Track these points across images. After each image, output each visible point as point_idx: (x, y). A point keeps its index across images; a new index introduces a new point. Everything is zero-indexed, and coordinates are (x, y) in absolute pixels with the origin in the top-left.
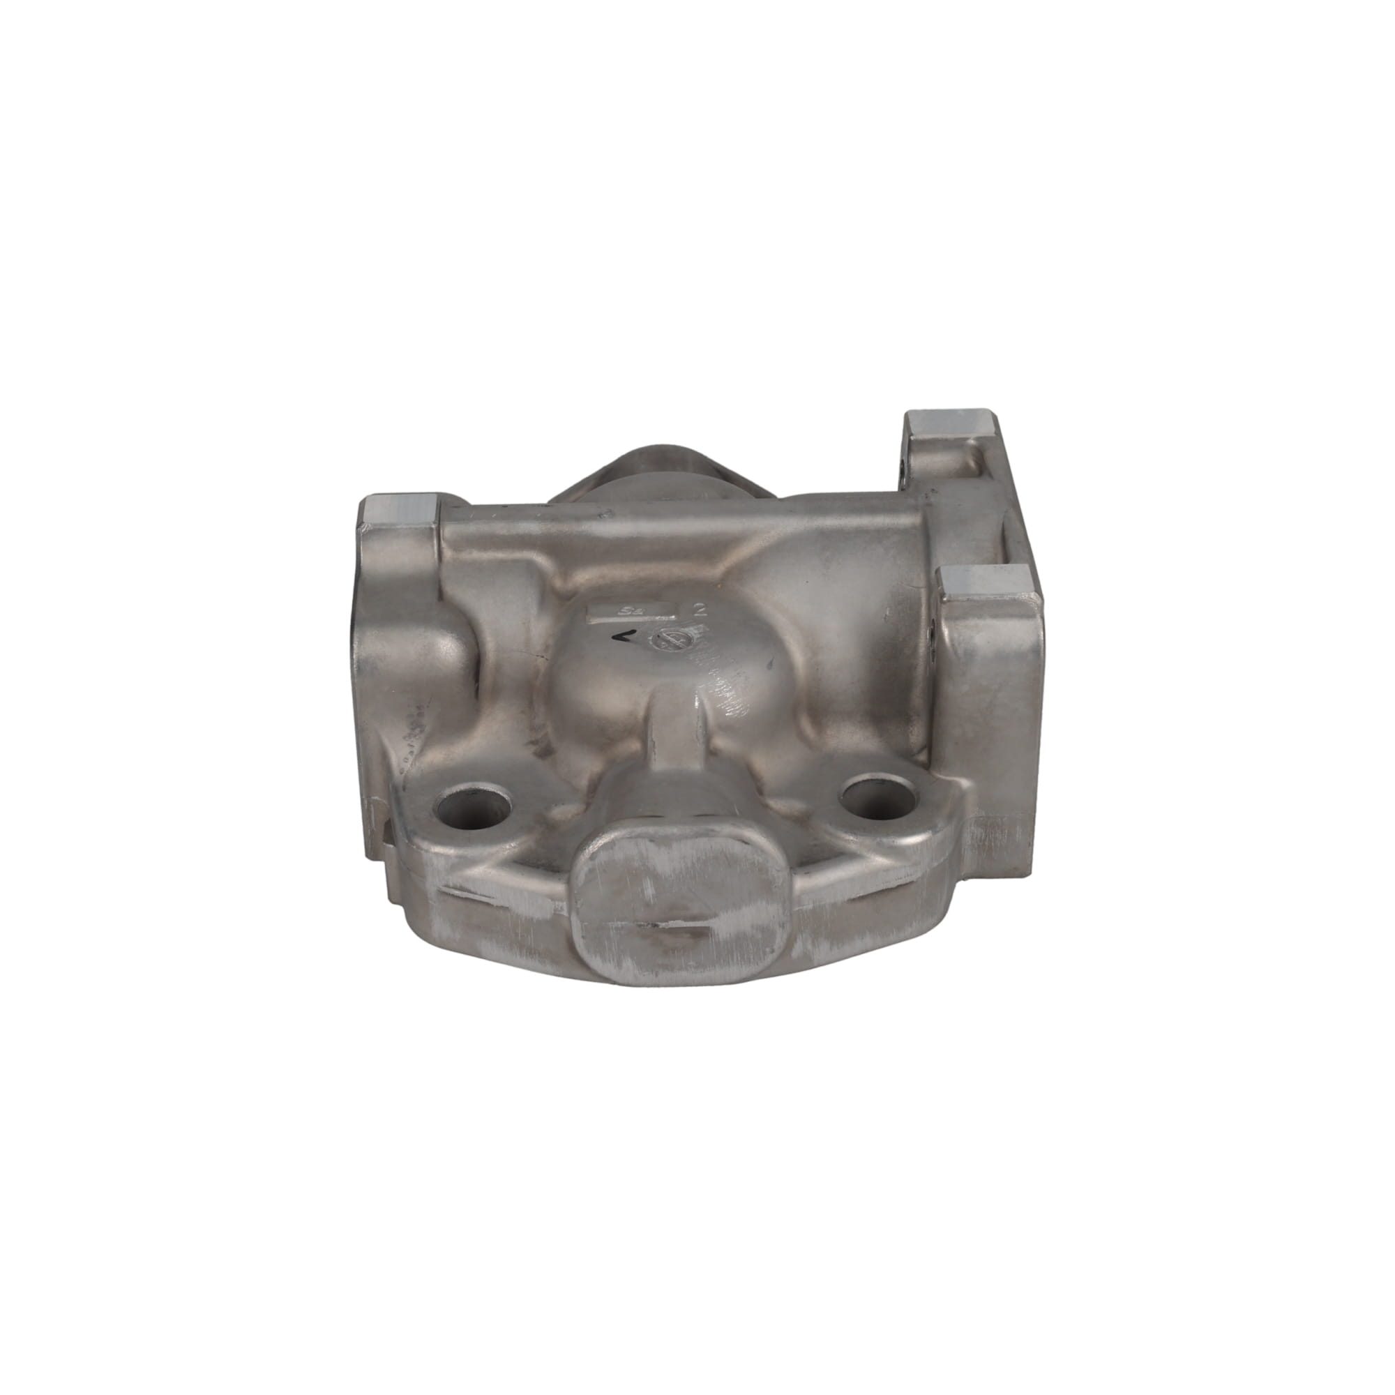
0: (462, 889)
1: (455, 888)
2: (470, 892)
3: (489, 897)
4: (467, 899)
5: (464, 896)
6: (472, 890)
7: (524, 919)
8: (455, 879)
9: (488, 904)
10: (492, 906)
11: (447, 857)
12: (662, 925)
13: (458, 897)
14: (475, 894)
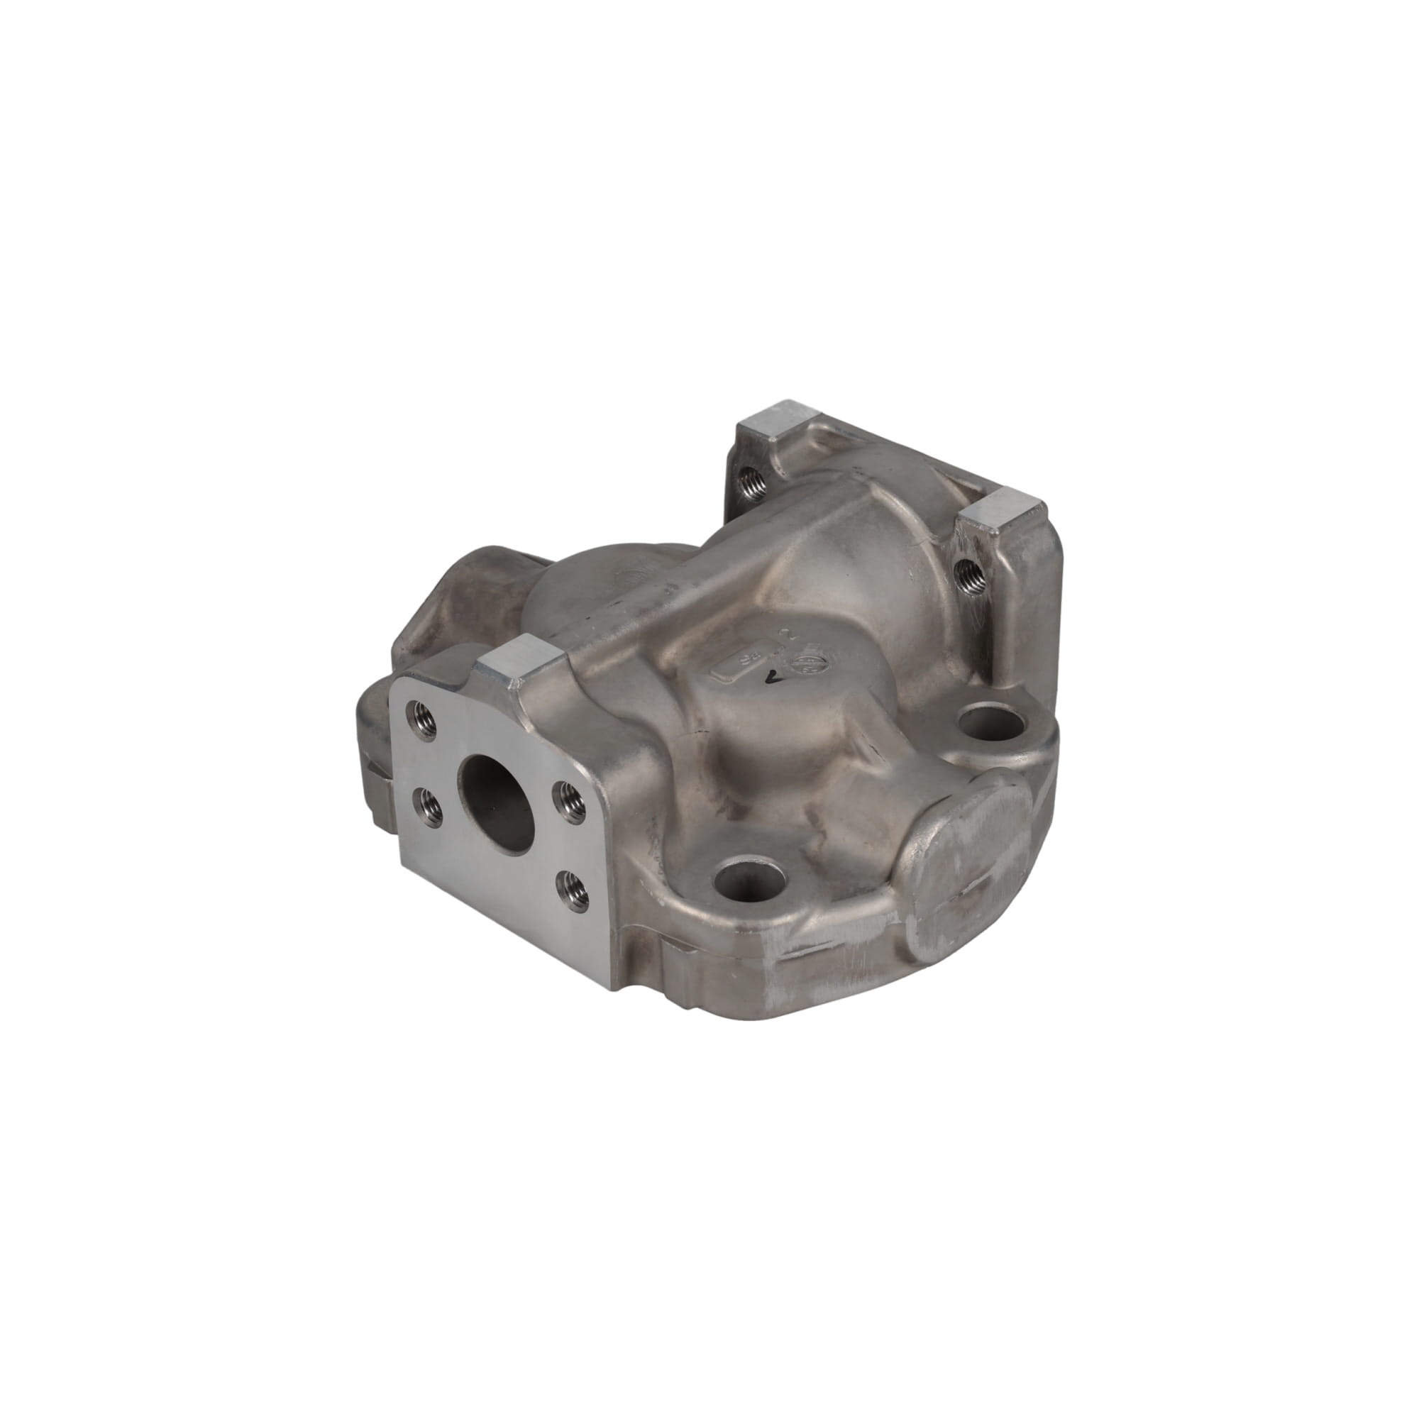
0: (801, 948)
1: (795, 950)
2: (809, 947)
3: (828, 942)
4: (806, 955)
5: (803, 954)
6: (811, 943)
7: (858, 947)
8: (795, 942)
9: (826, 950)
10: (830, 949)
11: (786, 924)
12: (965, 891)
13: (793, 959)
14: (814, 946)
